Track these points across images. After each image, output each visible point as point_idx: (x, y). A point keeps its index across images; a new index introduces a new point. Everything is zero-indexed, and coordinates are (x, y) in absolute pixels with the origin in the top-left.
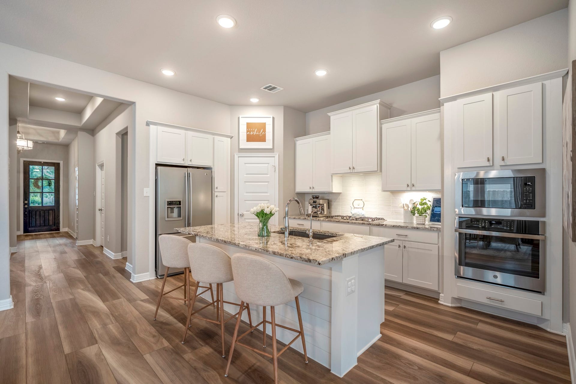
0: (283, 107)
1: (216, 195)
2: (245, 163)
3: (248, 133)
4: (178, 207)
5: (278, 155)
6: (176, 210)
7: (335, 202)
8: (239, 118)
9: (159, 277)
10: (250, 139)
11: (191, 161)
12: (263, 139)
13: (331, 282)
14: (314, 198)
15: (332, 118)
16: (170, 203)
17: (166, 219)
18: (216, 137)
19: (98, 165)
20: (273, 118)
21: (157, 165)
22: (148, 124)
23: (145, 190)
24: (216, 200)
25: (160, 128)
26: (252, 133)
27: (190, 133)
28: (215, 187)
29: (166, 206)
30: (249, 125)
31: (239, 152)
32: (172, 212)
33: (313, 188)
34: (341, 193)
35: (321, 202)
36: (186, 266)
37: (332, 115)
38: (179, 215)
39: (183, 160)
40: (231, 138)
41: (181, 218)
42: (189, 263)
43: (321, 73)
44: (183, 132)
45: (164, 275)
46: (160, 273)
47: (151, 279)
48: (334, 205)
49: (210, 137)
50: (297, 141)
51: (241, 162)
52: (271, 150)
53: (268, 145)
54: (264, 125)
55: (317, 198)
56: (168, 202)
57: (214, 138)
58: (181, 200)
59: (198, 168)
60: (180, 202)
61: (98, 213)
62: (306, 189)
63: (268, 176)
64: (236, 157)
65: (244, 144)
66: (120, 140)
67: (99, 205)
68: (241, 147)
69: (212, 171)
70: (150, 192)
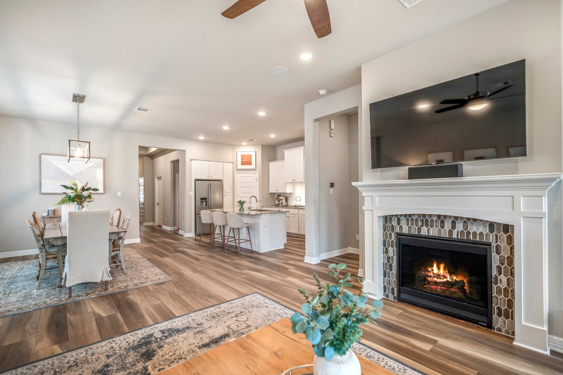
0: (261, 146)
1: (224, 195)
2: (241, 177)
3: (242, 160)
4: (205, 201)
5: (258, 172)
6: (204, 203)
7: (290, 198)
8: (237, 152)
9: (197, 235)
10: (243, 163)
11: (211, 177)
12: (250, 163)
13: (259, 223)
14: (278, 196)
15: (285, 153)
16: (201, 199)
17: (200, 207)
18: (224, 163)
19: (156, 177)
20: (256, 152)
21: (196, 180)
22: (191, 160)
23: (190, 192)
24: (225, 198)
25: (197, 162)
26: (244, 160)
27: (211, 163)
28: (224, 190)
29: (200, 200)
30: (242, 156)
31: (237, 171)
32: (203, 203)
33: (277, 190)
34: (292, 193)
35: (281, 198)
36: (211, 222)
37: (286, 151)
38: (206, 205)
39: (208, 177)
40: (233, 163)
41: (207, 206)
42: (213, 220)
43: (273, 136)
44: (207, 162)
45: (201, 234)
46: (197, 233)
47: (193, 236)
48: (289, 199)
49: (221, 164)
50: (270, 163)
51: (239, 176)
52: (255, 170)
53: (253, 166)
54: (250, 156)
55: (280, 196)
56: (201, 198)
57: (223, 164)
58: (207, 197)
59: (215, 180)
60: (206, 198)
61: (156, 206)
62: (274, 191)
63: (253, 184)
64: (236, 173)
65: (240, 167)
66: (173, 164)
67: (157, 201)
68: (238, 168)
69: (222, 182)
70: (192, 193)
